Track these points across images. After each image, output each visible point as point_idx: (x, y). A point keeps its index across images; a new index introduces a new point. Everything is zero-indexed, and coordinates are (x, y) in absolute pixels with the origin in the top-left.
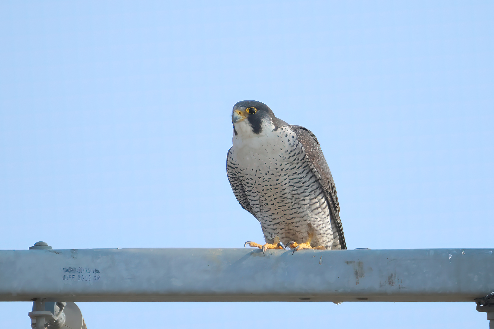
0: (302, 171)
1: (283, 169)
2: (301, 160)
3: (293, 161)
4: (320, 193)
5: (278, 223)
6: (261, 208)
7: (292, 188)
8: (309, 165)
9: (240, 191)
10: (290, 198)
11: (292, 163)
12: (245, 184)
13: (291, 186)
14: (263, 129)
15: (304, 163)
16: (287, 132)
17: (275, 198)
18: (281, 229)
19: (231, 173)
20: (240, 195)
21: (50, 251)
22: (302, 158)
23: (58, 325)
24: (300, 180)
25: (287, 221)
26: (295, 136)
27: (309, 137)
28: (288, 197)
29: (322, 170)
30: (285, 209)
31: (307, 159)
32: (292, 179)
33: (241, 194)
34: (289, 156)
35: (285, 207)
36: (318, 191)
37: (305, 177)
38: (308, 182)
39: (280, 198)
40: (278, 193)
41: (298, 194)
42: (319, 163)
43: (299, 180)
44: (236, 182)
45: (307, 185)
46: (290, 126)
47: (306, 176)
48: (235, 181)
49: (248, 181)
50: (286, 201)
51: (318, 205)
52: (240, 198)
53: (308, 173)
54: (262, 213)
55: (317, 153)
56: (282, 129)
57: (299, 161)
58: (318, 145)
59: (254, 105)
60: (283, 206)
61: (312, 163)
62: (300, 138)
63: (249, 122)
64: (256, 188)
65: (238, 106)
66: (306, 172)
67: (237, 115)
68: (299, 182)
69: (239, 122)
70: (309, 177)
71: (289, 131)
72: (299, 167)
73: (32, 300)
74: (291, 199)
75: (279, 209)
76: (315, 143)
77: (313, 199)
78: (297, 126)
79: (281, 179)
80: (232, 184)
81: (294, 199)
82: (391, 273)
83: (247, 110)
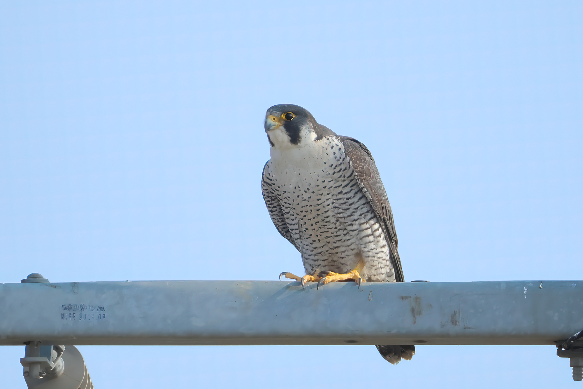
0: (349, 190)
1: (326, 186)
2: (348, 177)
3: (338, 178)
4: (372, 218)
5: (320, 253)
6: (301, 234)
7: (337, 211)
8: (358, 184)
9: (278, 213)
10: (333, 223)
11: (337, 181)
12: (283, 204)
13: (335, 207)
14: (303, 139)
15: (351, 181)
16: (333, 143)
17: (316, 222)
18: (324, 261)
19: (267, 191)
20: (277, 219)
21: (46, 285)
22: (349, 175)
23: (56, 373)
24: (347, 201)
25: (330, 251)
26: (343, 149)
27: (360, 151)
28: (332, 221)
29: (374, 190)
30: (328, 236)
31: (355, 176)
32: (337, 200)
33: (278, 217)
34: (334, 172)
35: (327, 233)
36: (370, 215)
37: (352, 198)
38: (356, 203)
39: (321, 222)
40: (319, 216)
41: (344, 218)
42: (370, 182)
43: (345, 200)
44: (273, 202)
45: (356, 207)
46: (337, 137)
47: (354, 196)
48: (271, 201)
49: (285, 200)
50: (329, 226)
51: (369, 232)
52: (278, 223)
53: (356, 193)
54: (302, 241)
55: (369, 170)
56: (328, 139)
57: (346, 178)
58: (371, 161)
59: (291, 110)
60: (325, 232)
61: (362, 181)
62: (349, 151)
63: (285, 129)
64: (294, 209)
65: (272, 111)
66: (354, 191)
67: (270, 121)
68: (345, 203)
69: (273, 129)
70: (358, 198)
71: (336, 142)
72: (346, 186)
73: (25, 343)
74: (335, 224)
75: (321, 235)
76: (368, 158)
77: (363, 223)
78: (346, 137)
79: (323, 198)
80: (269, 205)
81: (338, 223)
82: (455, 311)
83: (282, 116)
